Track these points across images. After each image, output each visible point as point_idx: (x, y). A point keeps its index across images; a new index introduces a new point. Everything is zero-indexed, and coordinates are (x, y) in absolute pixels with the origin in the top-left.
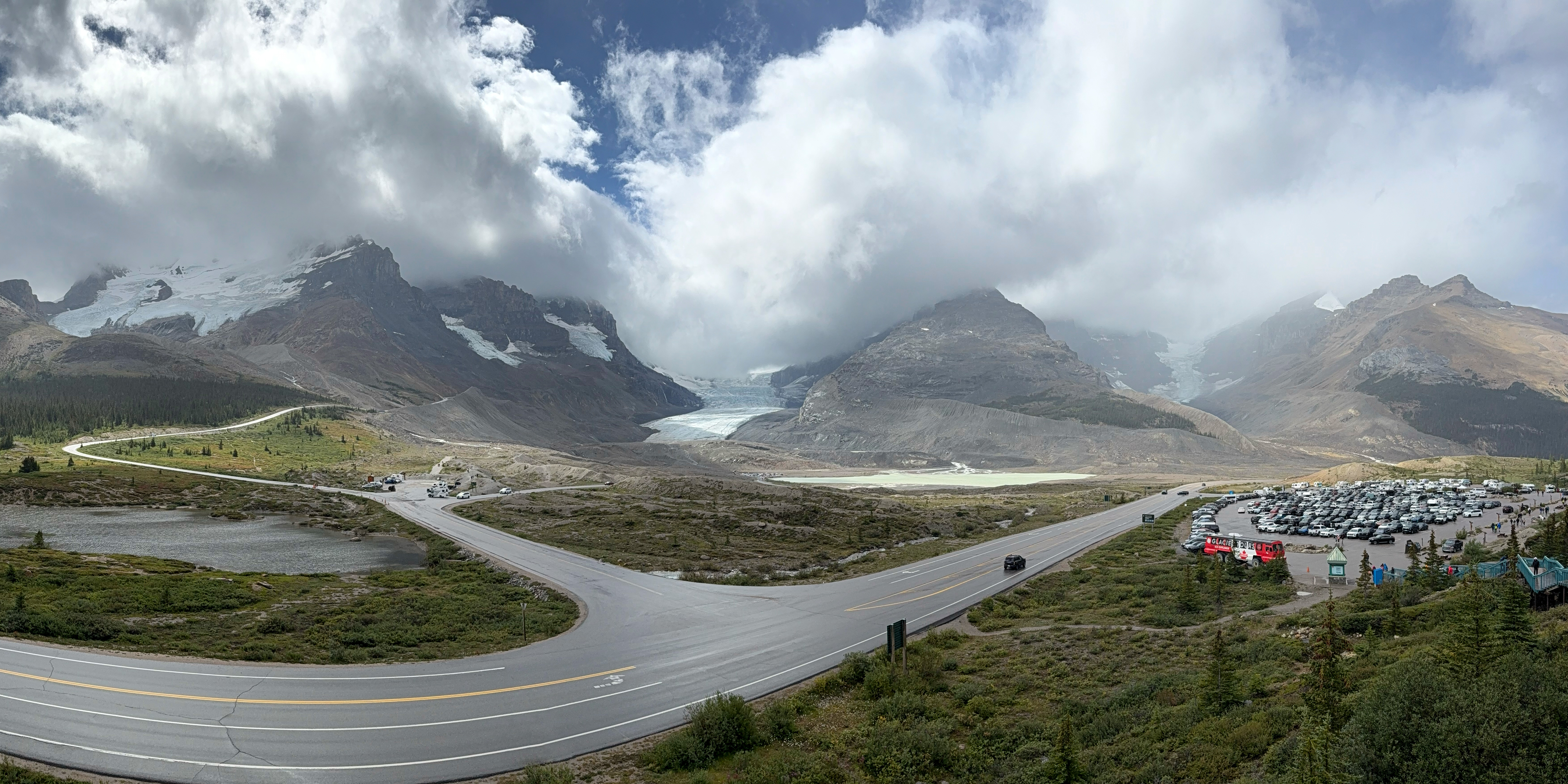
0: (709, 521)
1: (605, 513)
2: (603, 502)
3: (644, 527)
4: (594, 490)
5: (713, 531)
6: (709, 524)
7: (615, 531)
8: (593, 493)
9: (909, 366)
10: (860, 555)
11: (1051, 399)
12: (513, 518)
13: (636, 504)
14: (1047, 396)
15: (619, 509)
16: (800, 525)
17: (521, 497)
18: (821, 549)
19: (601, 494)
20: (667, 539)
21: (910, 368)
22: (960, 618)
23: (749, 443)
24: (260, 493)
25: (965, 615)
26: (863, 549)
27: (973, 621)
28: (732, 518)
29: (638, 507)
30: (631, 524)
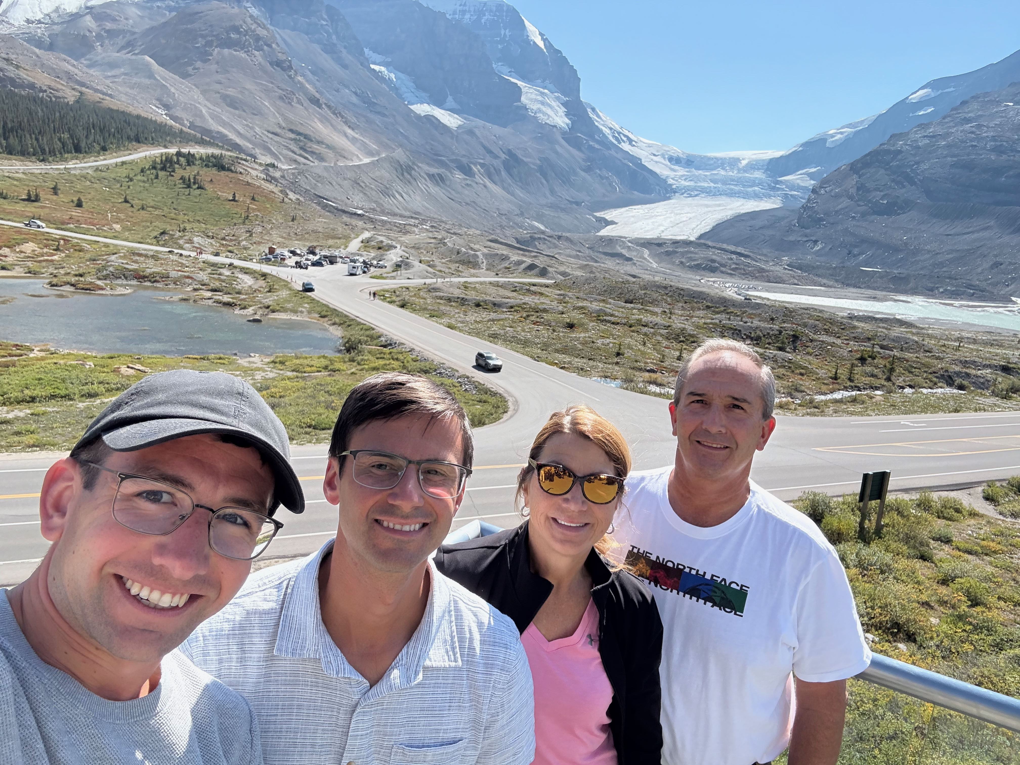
0: (661, 331)
1: (545, 311)
2: (543, 300)
3: (587, 330)
4: (534, 285)
5: (665, 343)
6: (662, 335)
7: (554, 331)
8: (533, 288)
10: (847, 394)
12: (442, 308)
13: (580, 304)
15: (560, 308)
16: (774, 350)
17: (452, 285)
18: (796, 379)
19: (543, 290)
20: (611, 345)
22: (972, 491)
23: (725, 246)
24: (121, 257)
25: (980, 489)
26: (853, 388)
27: (988, 498)
28: (689, 331)
29: (582, 308)
30: (571, 326)
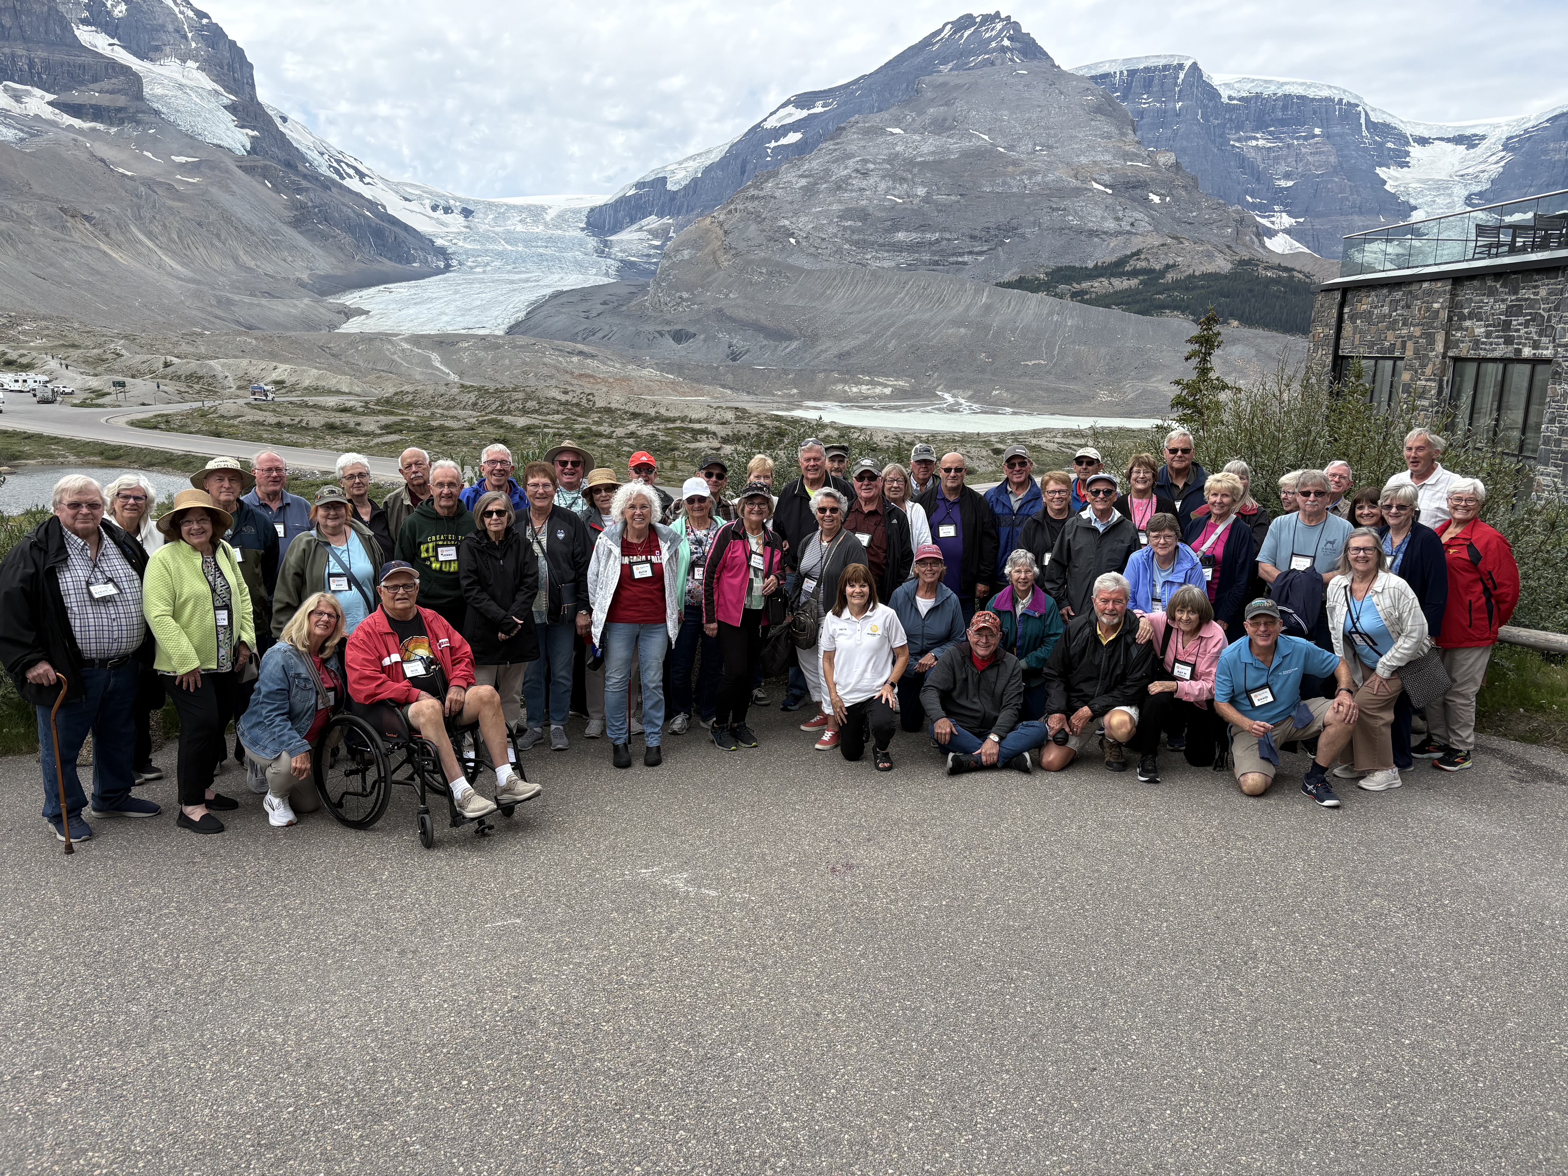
9: (864, 203)
11: (1135, 273)
14: (1128, 268)
21: (863, 209)
